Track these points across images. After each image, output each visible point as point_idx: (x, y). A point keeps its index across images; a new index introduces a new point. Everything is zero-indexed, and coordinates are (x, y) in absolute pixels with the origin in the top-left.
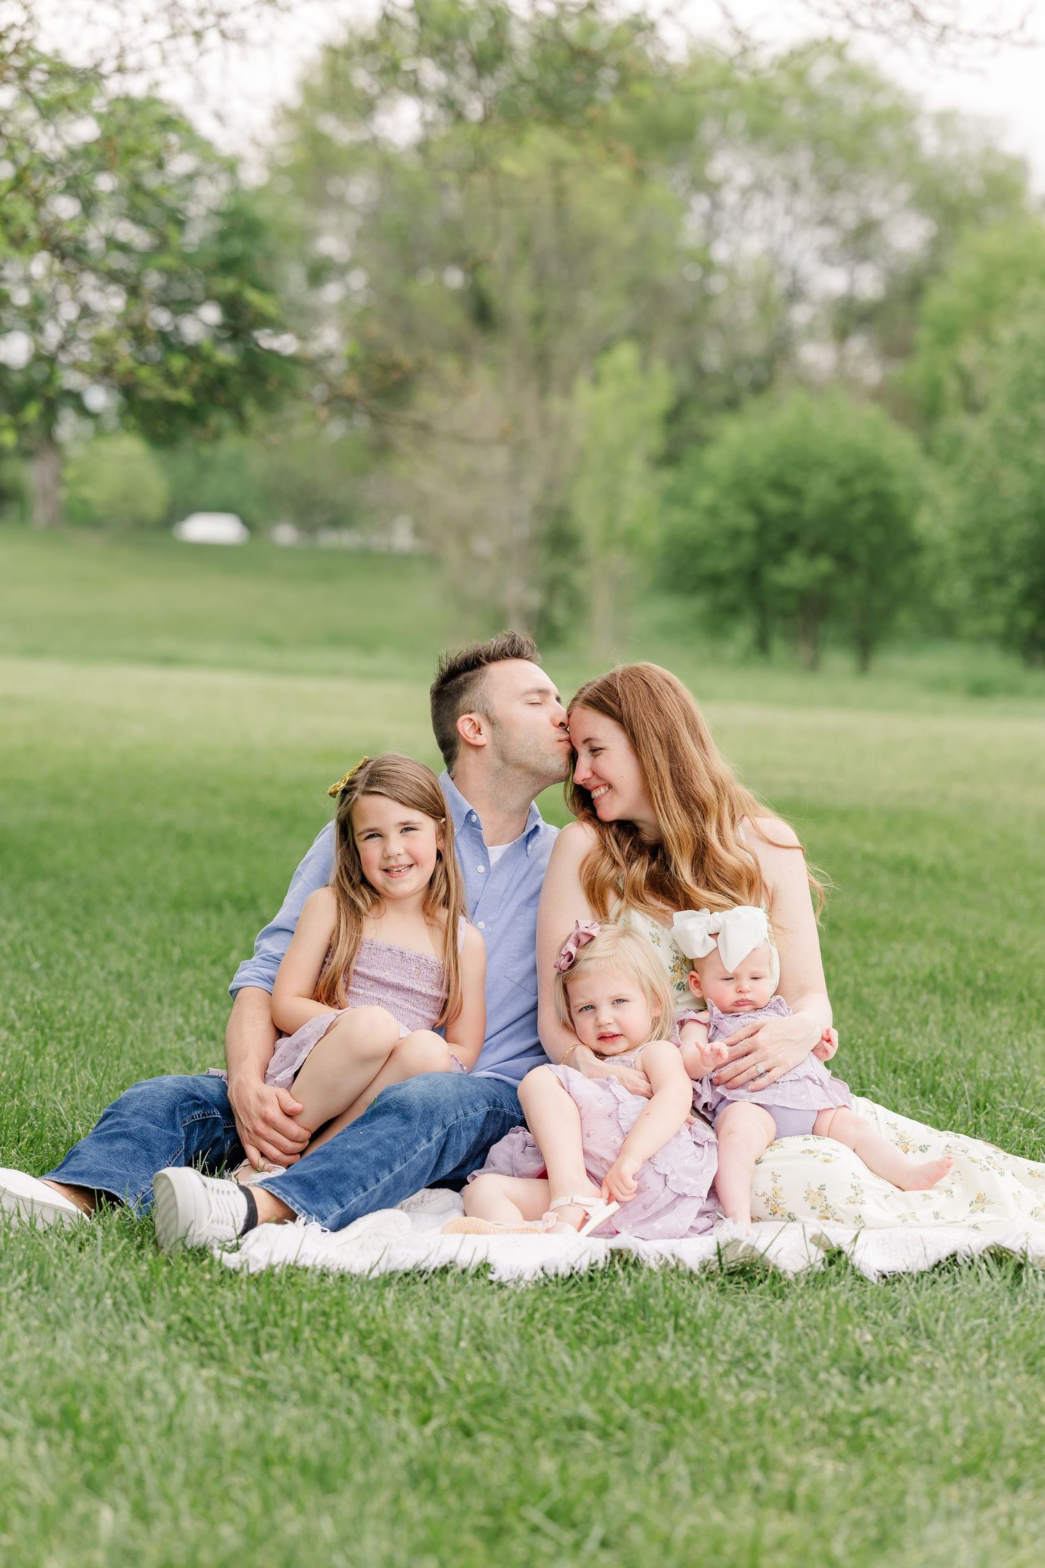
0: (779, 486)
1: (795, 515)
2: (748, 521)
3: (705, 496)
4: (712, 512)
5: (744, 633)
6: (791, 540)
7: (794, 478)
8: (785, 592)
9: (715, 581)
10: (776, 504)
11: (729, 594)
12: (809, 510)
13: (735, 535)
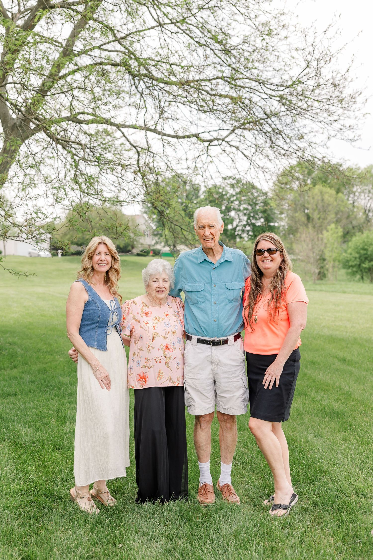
0: (364, 249)
1: (366, 254)
2: (357, 255)
3: (349, 251)
4: (351, 254)
5: (358, 276)
6: (366, 259)
7: (366, 247)
8: (365, 268)
9: (352, 266)
10: (362, 252)
11: (355, 269)
12: (369, 253)
13: (356, 258)
